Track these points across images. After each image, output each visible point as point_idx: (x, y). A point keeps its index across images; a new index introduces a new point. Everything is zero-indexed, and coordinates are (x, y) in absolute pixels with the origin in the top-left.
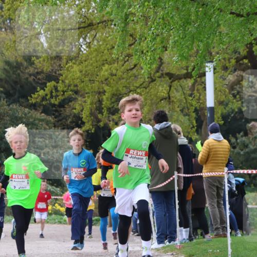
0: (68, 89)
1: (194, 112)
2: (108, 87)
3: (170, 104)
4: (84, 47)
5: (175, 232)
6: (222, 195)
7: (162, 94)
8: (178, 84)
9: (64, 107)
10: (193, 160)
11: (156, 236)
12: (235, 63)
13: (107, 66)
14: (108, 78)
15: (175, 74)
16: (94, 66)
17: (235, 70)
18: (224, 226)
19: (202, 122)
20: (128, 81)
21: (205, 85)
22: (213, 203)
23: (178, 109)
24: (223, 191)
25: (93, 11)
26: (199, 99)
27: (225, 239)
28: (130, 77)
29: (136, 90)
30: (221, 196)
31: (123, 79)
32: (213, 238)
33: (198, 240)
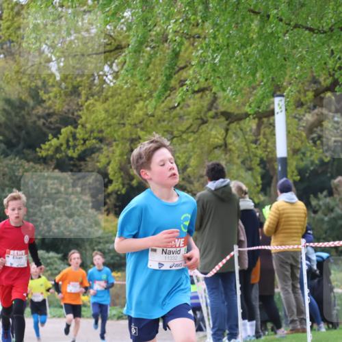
0: (90, 136)
1: (259, 165)
2: (143, 133)
3: (226, 154)
4: (110, 77)
5: (237, 326)
6: (298, 276)
7: (216, 140)
8: (238, 126)
9: (85, 160)
10: (260, 230)
11: (211, 332)
12: (313, 97)
13: (141, 103)
14: (143, 120)
15: (233, 113)
16: (124, 104)
17: (315, 107)
18: (302, 317)
19: (272, 178)
20: (170, 124)
21: (274, 127)
22: (287, 288)
23: (239, 161)
24: (299, 271)
25: (122, 29)
26: (266, 147)
27: (304, 335)
28: (174, 118)
29: (181, 136)
30: (296, 277)
31: (164, 121)
32: (287, 334)
33: (267, 337)
